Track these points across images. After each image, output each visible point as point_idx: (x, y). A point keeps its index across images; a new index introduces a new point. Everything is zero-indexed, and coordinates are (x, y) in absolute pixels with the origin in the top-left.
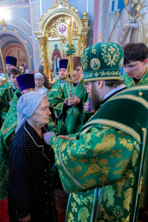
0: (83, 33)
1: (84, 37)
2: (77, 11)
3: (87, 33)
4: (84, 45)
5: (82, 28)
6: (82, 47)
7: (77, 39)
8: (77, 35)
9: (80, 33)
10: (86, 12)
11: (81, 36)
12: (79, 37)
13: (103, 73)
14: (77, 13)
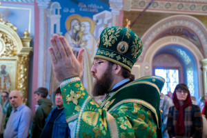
0: (23, 53)
1: (25, 58)
2: (15, 28)
3: (28, 53)
4: (24, 68)
5: (21, 47)
6: (20, 70)
7: (15, 60)
8: (15, 55)
9: (18, 52)
10: (27, 31)
11: (20, 56)
12: (17, 58)
13: (125, 60)
14: (15, 31)
